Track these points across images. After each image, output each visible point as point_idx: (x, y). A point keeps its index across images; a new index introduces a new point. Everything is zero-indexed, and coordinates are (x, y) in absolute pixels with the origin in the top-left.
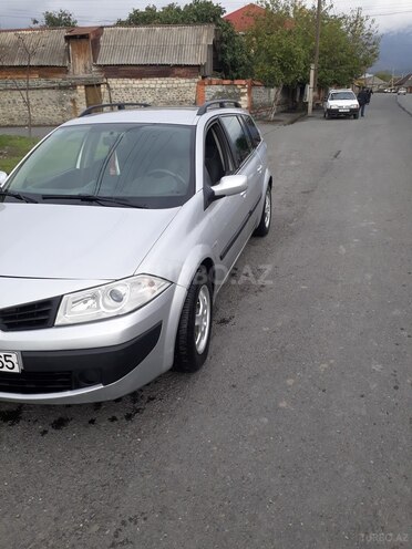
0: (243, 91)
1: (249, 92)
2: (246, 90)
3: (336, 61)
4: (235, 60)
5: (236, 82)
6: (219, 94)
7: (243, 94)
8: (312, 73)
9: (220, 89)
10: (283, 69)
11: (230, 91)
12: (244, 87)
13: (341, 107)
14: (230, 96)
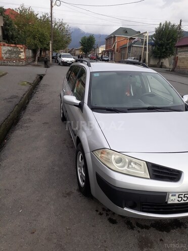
0: (21, 50)
1: (25, 51)
2: (23, 50)
3: (56, 41)
4: (13, 35)
5: (18, 46)
6: (9, 51)
7: (22, 52)
8: (51, 45)
9: (9, 48)
10: (40, 42)
11: (15, 50)
12: (22, 48)
13: (68, 61)
14: (15, 52)
